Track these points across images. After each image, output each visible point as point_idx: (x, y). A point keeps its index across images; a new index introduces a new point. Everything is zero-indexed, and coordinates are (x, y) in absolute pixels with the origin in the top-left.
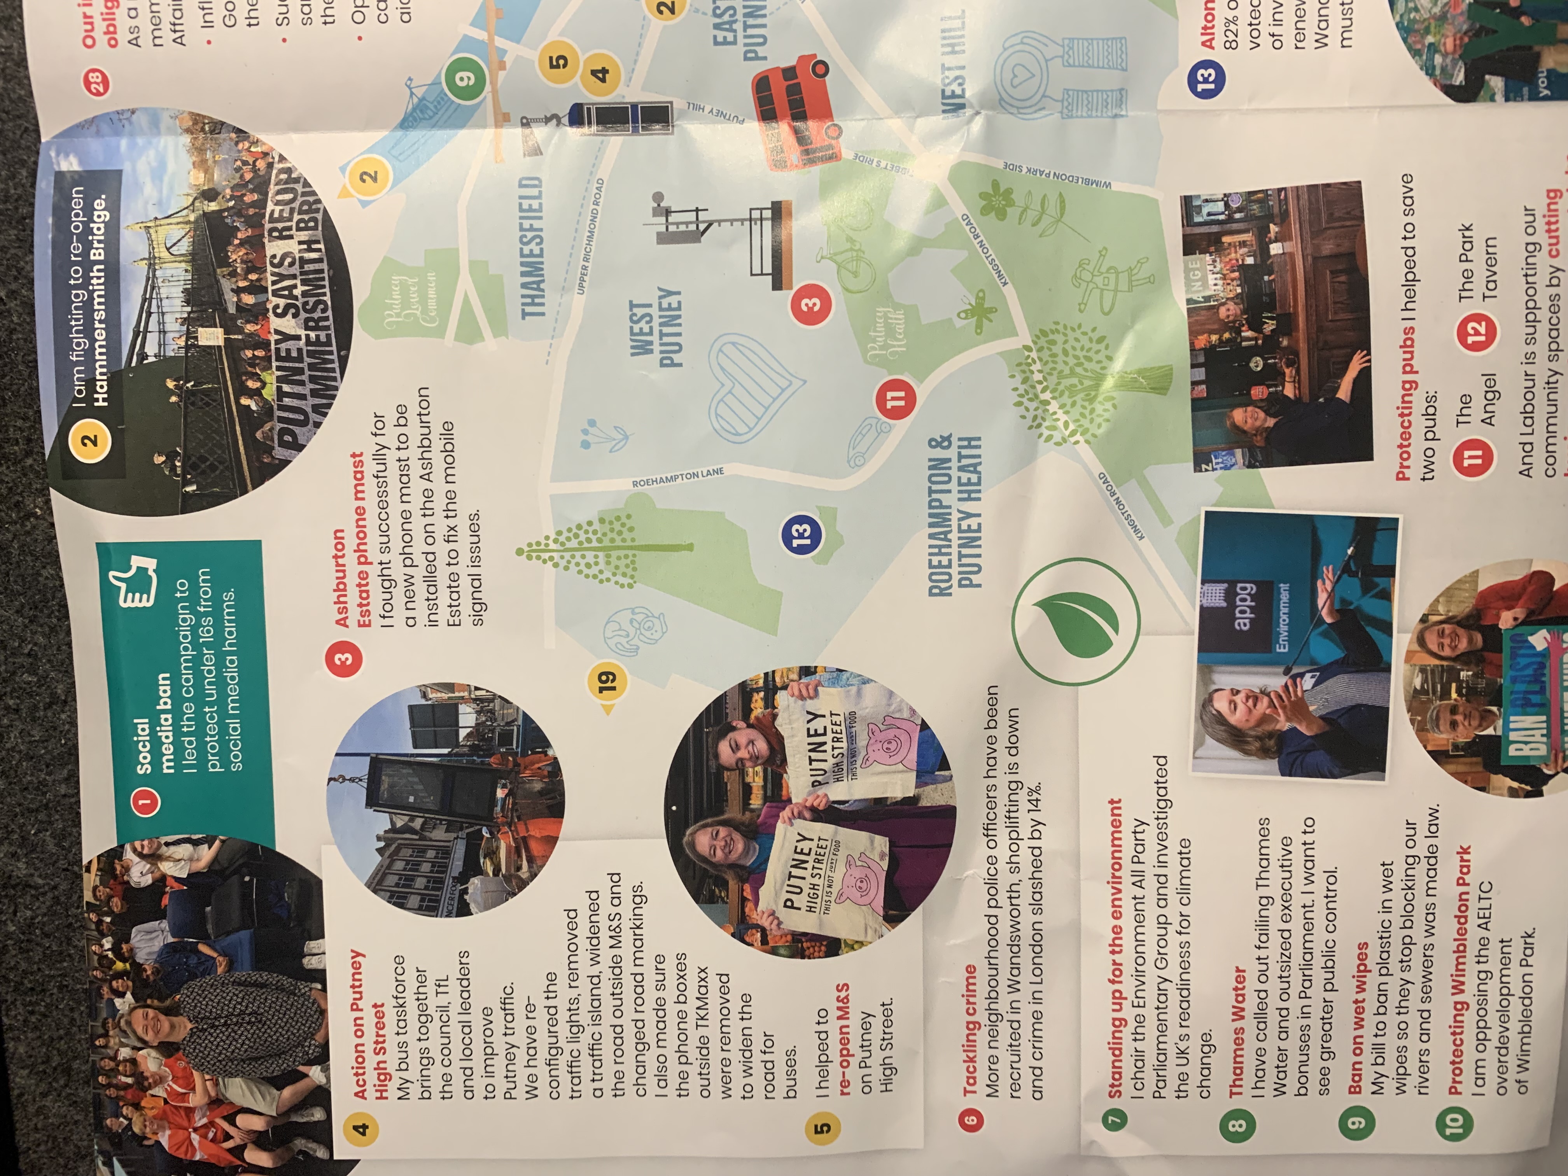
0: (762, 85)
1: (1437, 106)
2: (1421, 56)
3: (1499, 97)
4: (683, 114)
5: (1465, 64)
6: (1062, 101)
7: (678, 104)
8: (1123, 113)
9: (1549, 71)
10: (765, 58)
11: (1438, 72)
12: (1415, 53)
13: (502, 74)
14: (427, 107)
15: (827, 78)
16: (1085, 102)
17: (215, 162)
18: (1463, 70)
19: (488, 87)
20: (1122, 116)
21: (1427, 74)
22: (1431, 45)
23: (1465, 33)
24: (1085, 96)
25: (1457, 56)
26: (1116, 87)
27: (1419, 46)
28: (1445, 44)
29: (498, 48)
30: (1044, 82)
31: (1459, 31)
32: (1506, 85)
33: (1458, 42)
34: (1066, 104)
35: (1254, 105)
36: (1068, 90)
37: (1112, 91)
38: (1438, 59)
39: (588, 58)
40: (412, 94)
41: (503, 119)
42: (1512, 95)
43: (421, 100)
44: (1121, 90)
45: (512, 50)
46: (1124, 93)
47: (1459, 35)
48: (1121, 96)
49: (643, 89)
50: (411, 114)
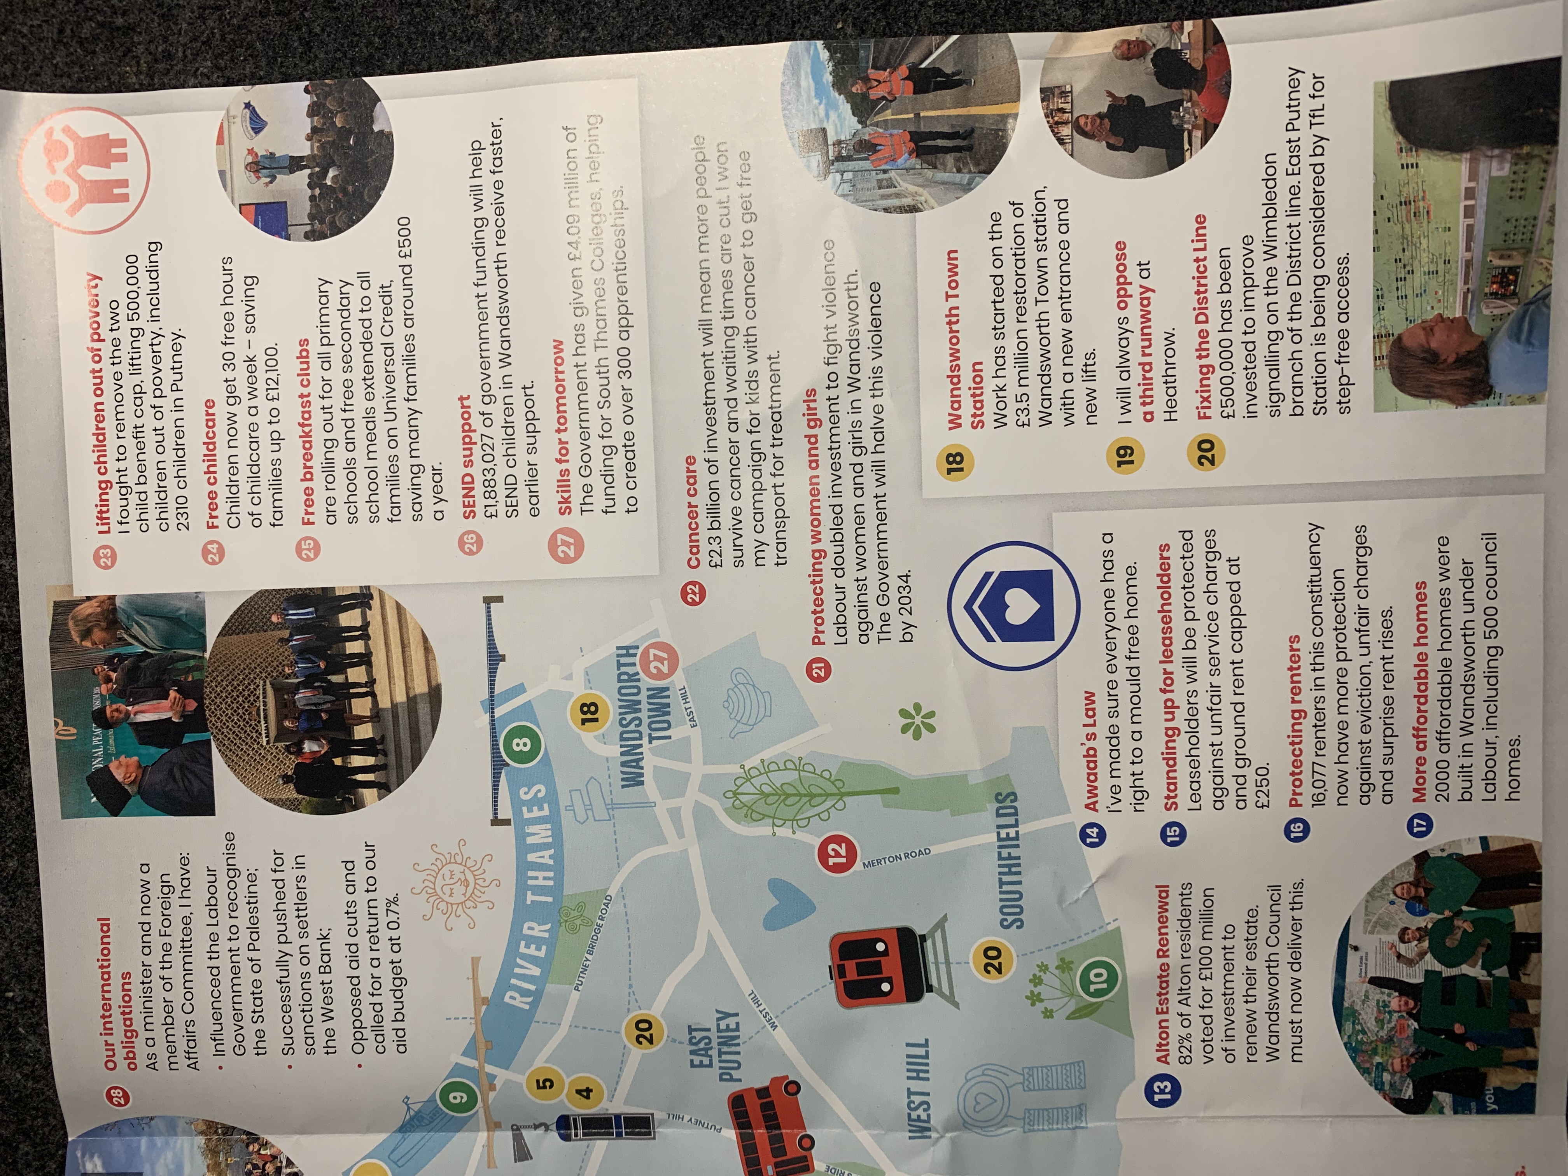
0: (737, 1102)
1: (1388, 1116)
2: (1369, 1073)
3: (1448, 1110)
4: (662, 1123)
5: (1414, 1082)
6: (1024, 1118)
7: (658, 1115)
8: (1083, 1125)
9: (1494, 1089)
10: (740, 1080)
11: (1387, 1087)
12: (1364, 1071)
13: (492, 1095)
14: (423, 1118)
15: (799, 1096)
16: (1046, 1118)
17: (227, 1165)
18: (1411, 1086)
19: (480, 1104)
20: (1082, 1128)
21: (1376, 1089)
22: (1379, 1064)
23: (1412, 1055)
24: (1046, 1113)
25: (1404, 1075)
26: (1076, 1104)
27: (1368, 1065)
28: (1392, 1064)
29: (487, 1074)
30: (1006, 1104)
31: (1406, 1054)
32: (1454, 1101)
33: (1405, 1063)
34: (1027, 1120)
35: (1210, 1113)
36: (1029, 1110)
37: (1072, 1108)
38: (1386, 1077)
39: (572, 1081)
40: (409, 1108)
41: (494, 1126)
42: (1460, 1109)
43: (417, 1113)
44: (1079, 1106)
45: (502, 1076)
46: (1083, 1108)
47: (1405, 1058)
48: (1080, 1111)
49: (626, 1103)
50: (409, 1122)
